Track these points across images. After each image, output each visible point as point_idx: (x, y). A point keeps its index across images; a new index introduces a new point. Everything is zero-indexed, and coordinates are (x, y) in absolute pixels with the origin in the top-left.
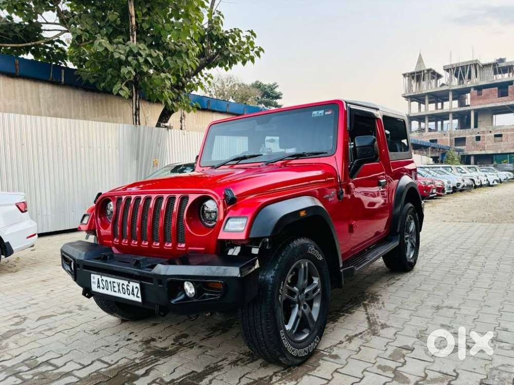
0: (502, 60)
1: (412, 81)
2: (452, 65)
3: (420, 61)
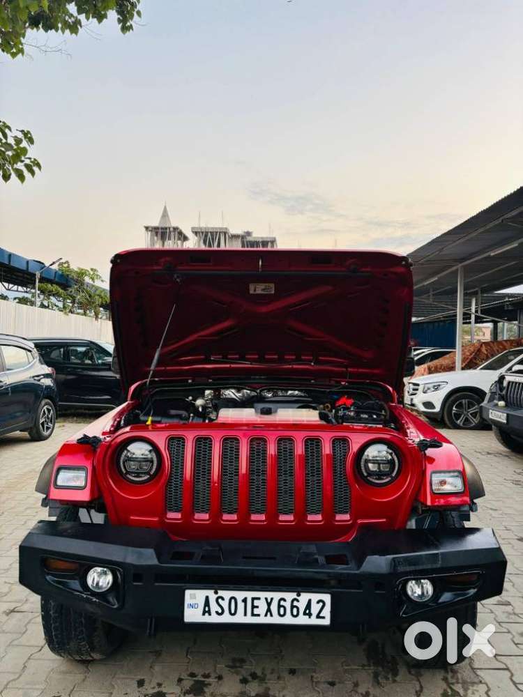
0: (249, 234)
1: (156, 238)
2: (201, 228)
3: (165, 215)
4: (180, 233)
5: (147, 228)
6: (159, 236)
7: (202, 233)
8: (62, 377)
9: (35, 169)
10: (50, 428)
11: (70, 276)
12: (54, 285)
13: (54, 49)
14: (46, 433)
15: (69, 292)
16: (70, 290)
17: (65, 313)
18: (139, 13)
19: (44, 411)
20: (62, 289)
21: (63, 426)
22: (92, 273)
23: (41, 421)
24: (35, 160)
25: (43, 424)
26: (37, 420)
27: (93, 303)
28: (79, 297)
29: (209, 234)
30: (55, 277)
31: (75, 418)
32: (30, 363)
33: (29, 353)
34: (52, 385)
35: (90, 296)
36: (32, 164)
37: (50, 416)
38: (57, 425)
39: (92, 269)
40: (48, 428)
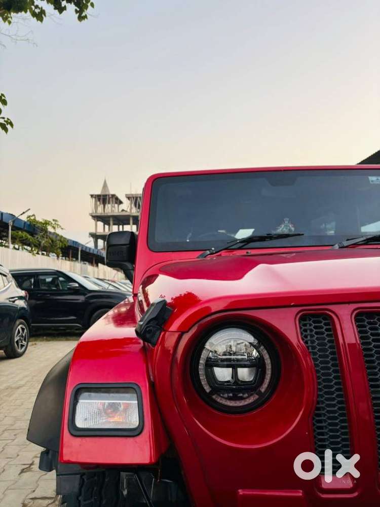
1: (98, 203)
2: (132, 195)
3: (105, 186)
4: (117, 199)
5: (92, 196)
6: (101, 200)
7: (133, 198)
8: (33, 302)
9: (9, 127)
10: (24, 346)
11: (36, 226)
12: (24, 232)
13: (23, 38)
14: (20, 351)
15: (35, 238)
16: (36, 236)
17: (33, 254)
18: (92, 5)
19: (19, 330)
20: (30, 235)
21: (35, 344)
22: (53, 223)
23: (16, 340)
24: (8, 119)
25: (17, 342)
26: (12, 339)
27: (55, 246)
28: (43, 242)
29: (139, 199)
30: (24, 226)
31: (45, 337)
32: (5, 286)
33: (4, 278)
34: (25, 307)
35: (52, 241)
36: (5, 123)
37: (24, 335)
38: (30, 344)
39: (54, 220)
40: (22, 346)
